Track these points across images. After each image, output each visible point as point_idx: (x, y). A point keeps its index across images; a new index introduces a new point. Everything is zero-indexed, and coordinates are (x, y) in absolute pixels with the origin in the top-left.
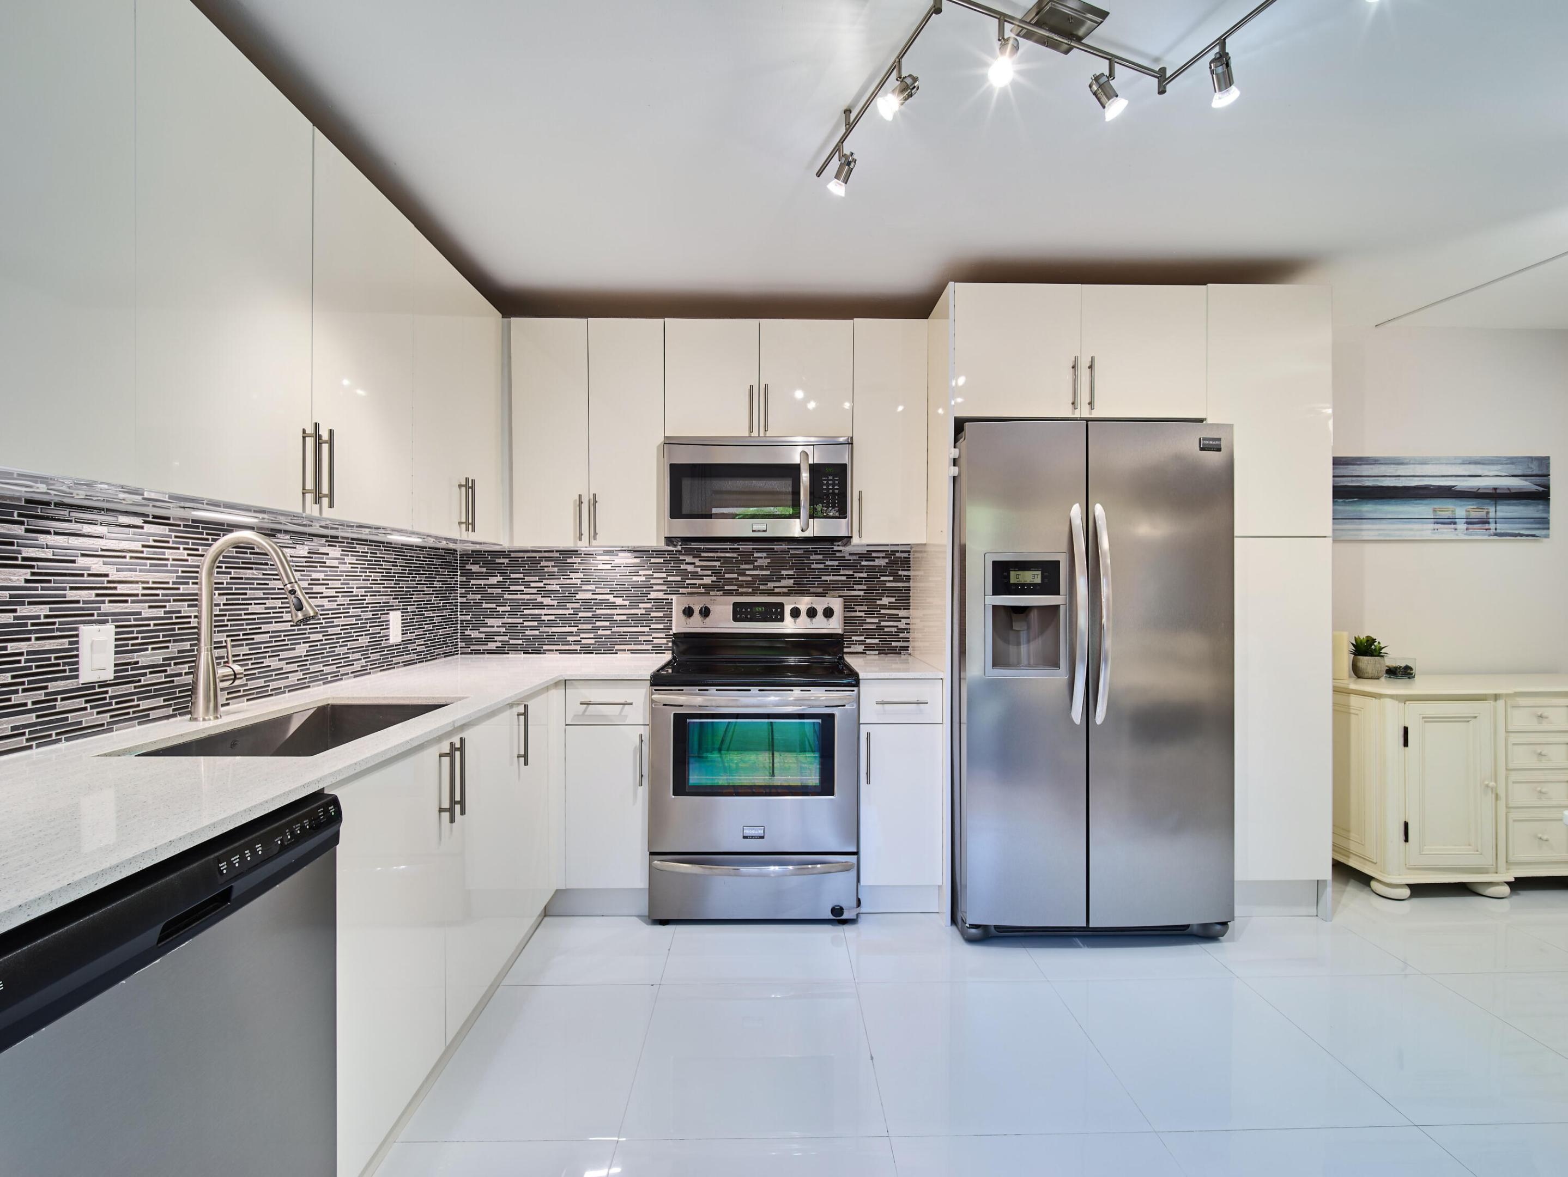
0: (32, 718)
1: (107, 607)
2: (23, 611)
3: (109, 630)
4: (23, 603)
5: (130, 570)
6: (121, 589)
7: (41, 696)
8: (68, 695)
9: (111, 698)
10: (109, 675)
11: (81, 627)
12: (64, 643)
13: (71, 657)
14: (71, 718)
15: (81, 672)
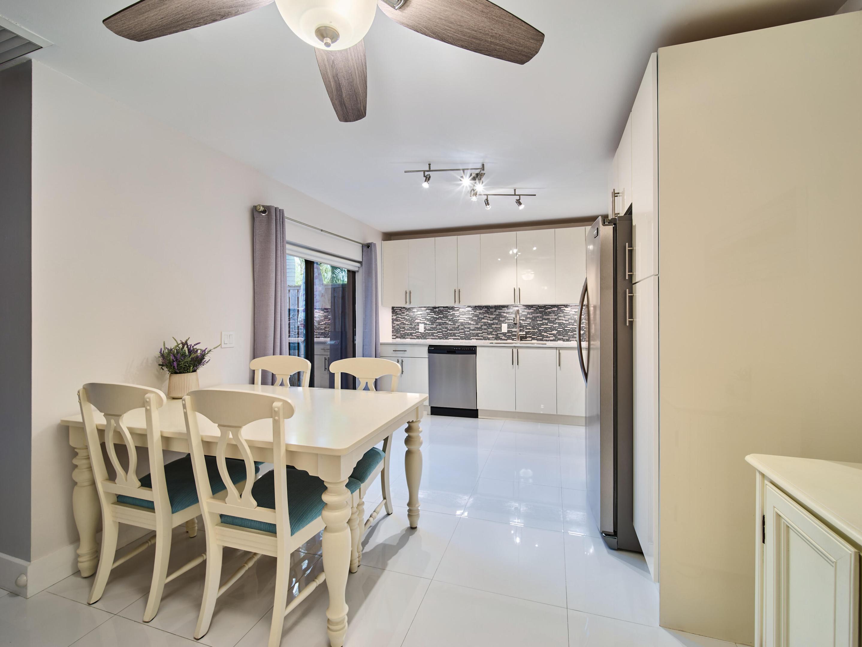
0: (495, 336)
1: (506, 321)
2: (494, 321)
5: (510, 315)
6: (509, 318)
7: (496, 333)
8: (500, 334)
9: (507, 335)
10: (506, 332)
11: (502, 324)
12: (500, 326)
13: (501, 328)
14: (501, 337)
15: (502, 331)
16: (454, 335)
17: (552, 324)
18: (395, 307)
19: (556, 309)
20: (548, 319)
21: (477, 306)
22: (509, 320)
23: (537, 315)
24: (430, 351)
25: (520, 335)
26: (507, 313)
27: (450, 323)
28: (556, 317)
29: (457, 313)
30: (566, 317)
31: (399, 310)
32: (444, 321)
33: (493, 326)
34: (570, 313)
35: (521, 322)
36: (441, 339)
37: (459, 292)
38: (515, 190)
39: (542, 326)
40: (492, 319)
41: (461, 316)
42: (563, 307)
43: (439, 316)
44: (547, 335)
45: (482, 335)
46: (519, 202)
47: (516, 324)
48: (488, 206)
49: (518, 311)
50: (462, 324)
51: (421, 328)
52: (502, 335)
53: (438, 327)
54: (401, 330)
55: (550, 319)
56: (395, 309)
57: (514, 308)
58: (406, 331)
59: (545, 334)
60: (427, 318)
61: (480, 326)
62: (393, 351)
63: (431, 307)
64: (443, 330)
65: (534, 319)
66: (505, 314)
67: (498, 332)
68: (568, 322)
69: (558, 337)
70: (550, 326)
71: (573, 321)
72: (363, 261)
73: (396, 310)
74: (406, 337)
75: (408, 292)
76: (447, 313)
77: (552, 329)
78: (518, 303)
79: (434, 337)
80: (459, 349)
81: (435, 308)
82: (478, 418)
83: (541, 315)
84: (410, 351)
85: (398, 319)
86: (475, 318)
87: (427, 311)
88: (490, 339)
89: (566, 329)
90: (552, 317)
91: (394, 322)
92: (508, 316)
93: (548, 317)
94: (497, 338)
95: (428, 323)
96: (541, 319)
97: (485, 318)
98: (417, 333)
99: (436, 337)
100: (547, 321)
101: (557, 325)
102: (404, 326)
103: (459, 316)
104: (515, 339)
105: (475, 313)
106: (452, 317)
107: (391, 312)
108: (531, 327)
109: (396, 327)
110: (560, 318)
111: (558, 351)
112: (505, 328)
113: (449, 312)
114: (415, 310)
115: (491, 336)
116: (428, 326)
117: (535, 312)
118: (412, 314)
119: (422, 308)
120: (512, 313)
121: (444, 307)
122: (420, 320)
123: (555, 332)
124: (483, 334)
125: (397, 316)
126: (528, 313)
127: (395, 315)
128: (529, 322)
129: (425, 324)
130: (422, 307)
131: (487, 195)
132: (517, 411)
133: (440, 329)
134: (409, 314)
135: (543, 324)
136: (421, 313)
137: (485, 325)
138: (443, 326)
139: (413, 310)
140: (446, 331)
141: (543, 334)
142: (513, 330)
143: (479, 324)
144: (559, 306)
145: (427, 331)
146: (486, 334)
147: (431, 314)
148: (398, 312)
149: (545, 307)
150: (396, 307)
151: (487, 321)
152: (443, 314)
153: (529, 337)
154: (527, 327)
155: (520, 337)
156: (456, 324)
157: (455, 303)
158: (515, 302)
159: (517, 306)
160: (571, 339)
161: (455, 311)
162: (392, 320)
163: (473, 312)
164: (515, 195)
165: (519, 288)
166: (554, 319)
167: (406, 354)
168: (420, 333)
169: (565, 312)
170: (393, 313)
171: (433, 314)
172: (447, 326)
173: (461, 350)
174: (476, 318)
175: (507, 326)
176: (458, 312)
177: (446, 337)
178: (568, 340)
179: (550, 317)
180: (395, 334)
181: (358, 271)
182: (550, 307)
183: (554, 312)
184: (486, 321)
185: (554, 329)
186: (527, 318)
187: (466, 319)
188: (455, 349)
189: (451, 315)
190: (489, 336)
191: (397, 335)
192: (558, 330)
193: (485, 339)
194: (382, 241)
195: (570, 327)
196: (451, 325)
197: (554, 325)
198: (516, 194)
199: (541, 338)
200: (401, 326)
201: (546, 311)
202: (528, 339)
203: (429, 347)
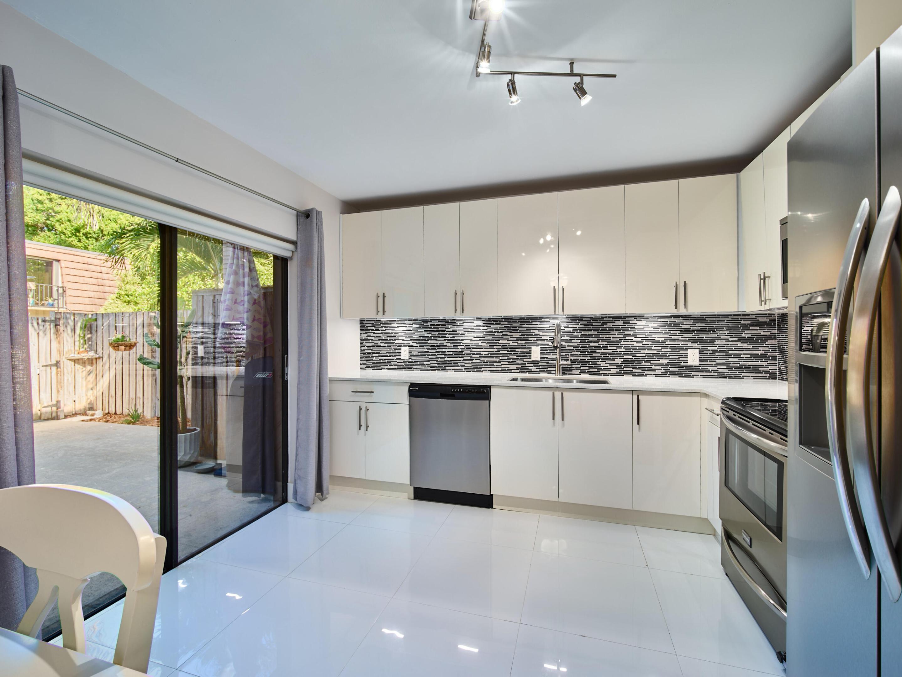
0: (520, 366)
1: (539, 342)
2: (519, 342)
3: (539, 348)
4: (519, 341)
5: (546, 333)
6: (543, 338)
7: (522, 362)
8: (529, 363)
9: (540, 365)
10: (539, 360)
11: (532, 347)
12: (528, 351)
13: (529, 354)
14: (530, 368)
15: (532, 358)
16: (456, 363)
17: (615, 348)
18: (364, 321)
19: (621, 323)
20: (608, 340)
21: (492, 317)
22: (544, 340)
23: (590, 333)
24: (412, 394)
25: (562, 366)
26: (540, 329)
27: (449, 345)
28: (621, 336)
29: (460, 330)
30: (638, 336)
31: (371, 325)
32: (440, 342)
33: (517, 350)
34: (646, 329)
35: (563, 343)
36: (435, 370)
37: (463, 294)
38: (572, 64)
39: (597, 351)
40: (515, 339)
41: (466, 335)
42: (634, 321)
43: (433, 333)
44: (607, 365)
45: (500, 364)
46: (580, 90)
47: (556, 348)
48: (514, 98)
49: (559, 326)
50: (468, 346)
51: (405, 353)
52: (532, 365)
53: (430, 351)
54: (374, 355)
55: (612, 339)
56: (364, 322)
57: (551, 321)
58: (381, 358)
59: (603, 364)
60: (414, 336)
61: (496, 350)
62: (352, 392)
63: (419, 320)
64: (438, 356)
65: (584, 339)
66: (536, 332)
67: (525, 360)
68: (641, 345)
69: (625, 369)
70: (611, 351)
71: (650, 343)
72: (298, 240)
73: (367, 325)
74: (382, 367)
75: (381, 295)
76: (444, 329)
77: (614, 356)
78: (561, 313)
79: (424, 368)
80: (460, 390)
81: (426, 321)
82: (492, 507)
83: (596, 333)
84: (380, 393)
85: (369, 338)
86: (488, 337)
87: (414, 326)
88: (513, 371)
89: (638, 355)
90: (615, 336)
91: (364, 344)
92: (541, 333)
93: (608, 336)
94: (524, 369)
95: (415, 344)
96: (596, 339)
97: (504, 337)
98: (398, 361)
99: (426, 367)
100: (606, 343)
101: (623, 350)
102: (378, 349)
103: (462, 335)
104: (554, 372)
105: (488, 330)
106: (452, 336)
107: (359, 327)
108: (579, 353)
109: (366, 351)
110: (627, 338)
111: (635, 397)
112: (536, 354)
113: (448, 328)
114: (395, 325)
115: (514, 367)
116: (414, 349)
117: (586, 327)
118: (390, 331)
119: (406, 322)
120: (548, 329)
121: (439, 320)
122: (403, 340)
123: (619, 361)
124: (502, 363)
125: (368, 334)
126: (575, 330)
127: (364, 332)
128: (576, 344)
129: (411, 347)
130: (406, 320)
131: (513, 74)
132: (561, 500)
133: (433, 354)
134: (387, 331)
135: (599, 348)
136: (405, 329)
137: (505, 349)
138: (438, 350)
139: (392, 325)
140: (442, 358)
141: (599, 363)
142: (550, 356)
143: (495, 347)
144: (627, 319)
145: (413, 358)
146: (507, 363)
147: (419, 330)
148: (369, 328)
149: (603, 319)
150: (366, 321)
151: (508, 342)
152: (438, 330)
153: (575, 368)
154: (573, 353)
155: (562, 369)
156: (459, 347)
157: (455, 312)
158: (555, 310)
159: (557, 319)
160: (646, 372)
161: (458, 326)
162: (360, 341)
163: (485, 328)
164: (572, 74)
165: (563, 287)
166: (618, 339)
167: (374, 398)
168: (402, 361)
169: (636, 327)
170: (362, 329)
171: (423, 330)
172: (444, 350)
173: (464, 392)
174: (491, 337)
175: (540, 350)
176: (462, 328)
177: (442, 367)
178: (641, 375)
179: (612, 336)
180: (365, 362)
181: (291, 258)
182: (611, 319)
183: (617, 328)
184: (506, 342)
185: (619, 356)
186: (573, 338)
187: (474, 339)
188: (454, 390)
189: (451, 333)
190: (511, 367)
191: (367, 363)
192: (625, 357)
193: (504, 370)
194: (341, 215)
195: (644, 353)
196: (450, 348)
197: (618, 350)
198: (575, 72)
199: (596, 370)
200: (373, 349)
201: (605, 326)
202: (574, 372)
203: (410, 387)
